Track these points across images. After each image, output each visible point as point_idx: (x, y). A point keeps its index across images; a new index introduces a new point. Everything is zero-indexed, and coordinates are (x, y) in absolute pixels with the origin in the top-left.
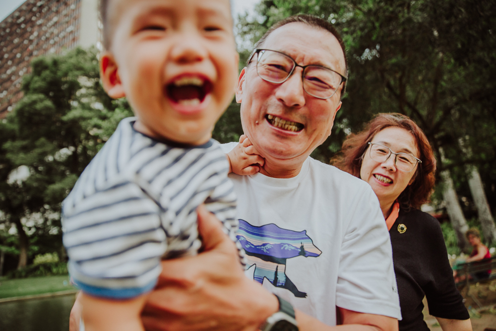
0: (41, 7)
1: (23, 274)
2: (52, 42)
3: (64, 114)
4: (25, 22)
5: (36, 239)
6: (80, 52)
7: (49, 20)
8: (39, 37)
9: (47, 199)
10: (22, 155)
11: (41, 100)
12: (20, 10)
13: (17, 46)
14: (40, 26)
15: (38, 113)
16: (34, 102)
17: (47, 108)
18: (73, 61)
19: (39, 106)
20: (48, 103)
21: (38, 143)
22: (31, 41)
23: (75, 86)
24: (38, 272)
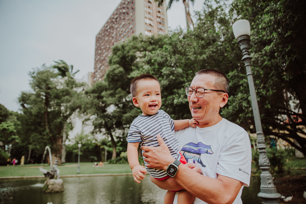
0: (116, 18)
1: (115, 162)
2: (122, 36)
3: (129, 74)
4: (110, 28)
5: (120, 143)
6: (135, 39)
7: (120, 24)
8: (116, 34)
9: (123, 122)
10: (110, 99)
11: (118, 68)
12: (107, 23)
13: (107, 41)
14: (117, 28)
15: (116, 75)
16: (114, 69)
17: (121, 72)
18: (131, 44)
19: (116, 72)
20: (121, 69)
21: (117, 91)
22: (113, 37)
23: (133, 58)
24: (121, 161)
